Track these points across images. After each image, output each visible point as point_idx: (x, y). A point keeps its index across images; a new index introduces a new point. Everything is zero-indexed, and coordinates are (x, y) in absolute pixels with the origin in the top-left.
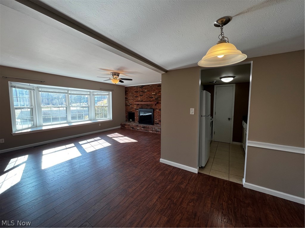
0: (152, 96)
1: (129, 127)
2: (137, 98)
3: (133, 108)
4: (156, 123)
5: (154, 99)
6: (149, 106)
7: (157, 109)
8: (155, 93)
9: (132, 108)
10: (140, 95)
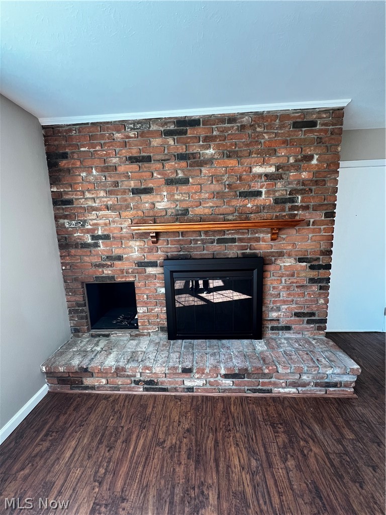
0: (256, 187)
1: (120, 381)
2: (145, 197)
3: (120, 258)
4: (275, 324)
5: (265, 199)
6: (233, 240)
7: (281, 254)
8: (272, 169)
9: (109, 258)
10: (170, 182)
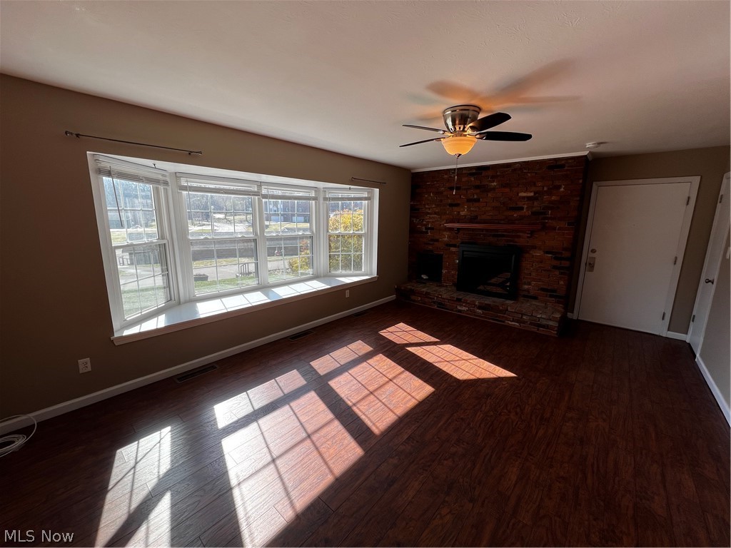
0: (520, 204)
1: (427, 300)
2: (455, 209)
3: (437, 241)
4: (526, 293)
5: (525, 212)
6: (503, 236)
7: (534, 247)
8: (532, 194)
9: (432, 240)
10: (469, 200)
